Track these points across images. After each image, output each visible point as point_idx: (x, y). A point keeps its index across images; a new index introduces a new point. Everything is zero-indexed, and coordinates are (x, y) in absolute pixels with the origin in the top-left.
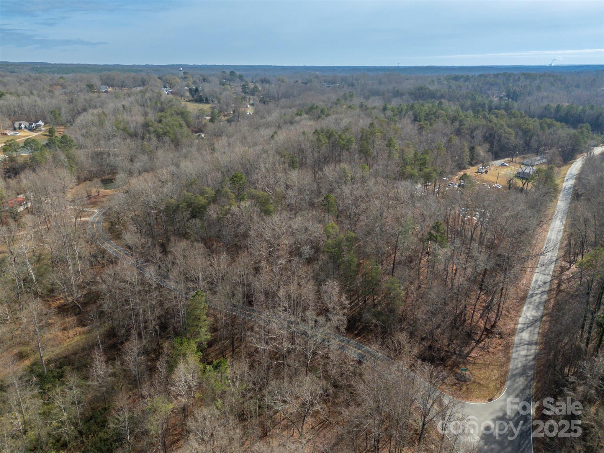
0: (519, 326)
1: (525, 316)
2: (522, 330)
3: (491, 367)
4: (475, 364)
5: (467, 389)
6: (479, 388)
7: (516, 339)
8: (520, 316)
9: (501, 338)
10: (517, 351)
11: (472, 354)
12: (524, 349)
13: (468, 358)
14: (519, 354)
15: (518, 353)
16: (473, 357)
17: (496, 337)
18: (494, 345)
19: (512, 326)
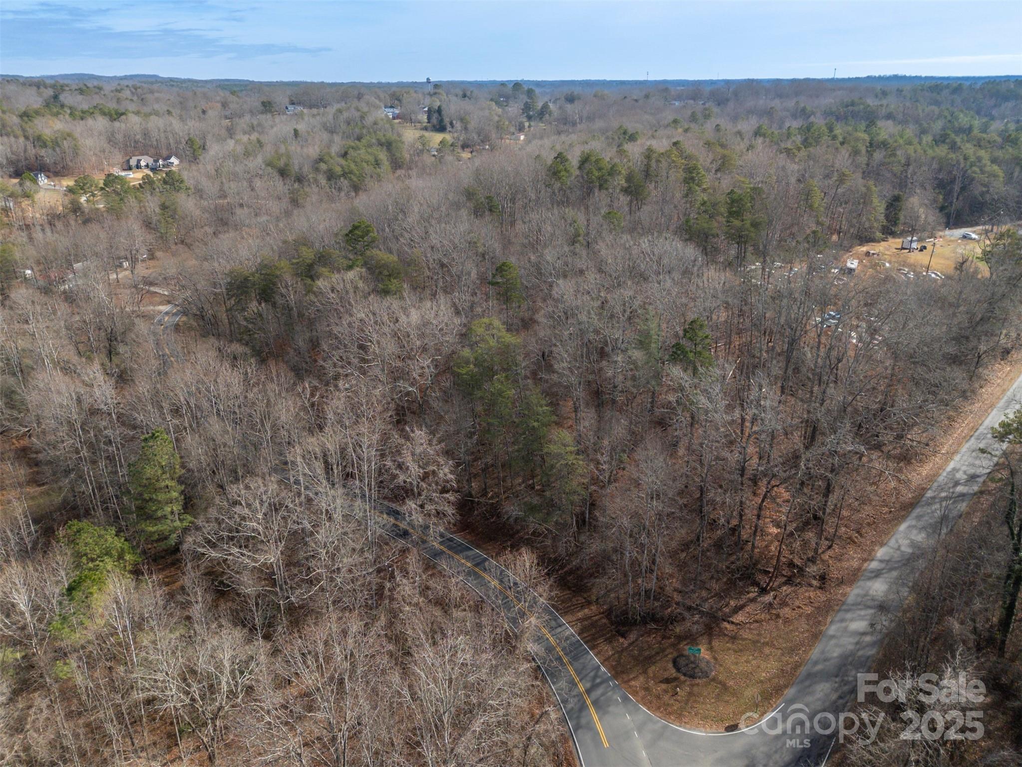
0: (874, 565)
1: (896, 546)
2: (877, 574)
3: (767, 650)
4: (734, 638)
5: (690, 694)
6: (718, 697)
7: (853, 593)
8: (882, 545)
9: (820, 588)
10: (842, 620)
11: (739, 618)
12: (862, 618)
13: (726, 624)
14: (846, 628)
15: (844, 625)
16: (737, 624)
17: (811, 585)
18: (797, 603)
19: (855, 564)
